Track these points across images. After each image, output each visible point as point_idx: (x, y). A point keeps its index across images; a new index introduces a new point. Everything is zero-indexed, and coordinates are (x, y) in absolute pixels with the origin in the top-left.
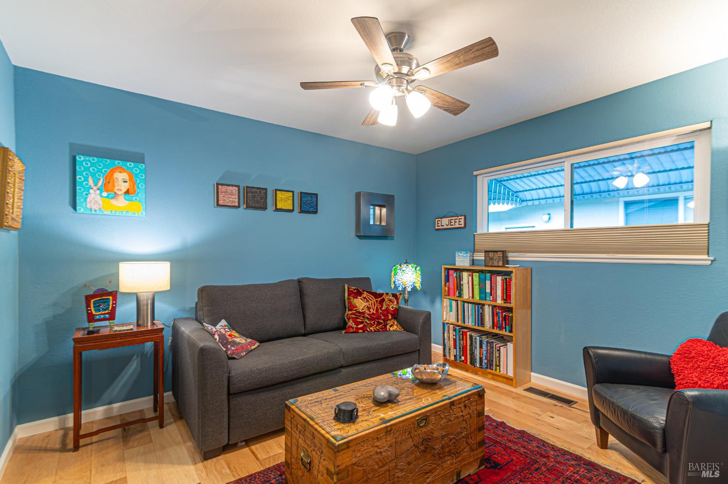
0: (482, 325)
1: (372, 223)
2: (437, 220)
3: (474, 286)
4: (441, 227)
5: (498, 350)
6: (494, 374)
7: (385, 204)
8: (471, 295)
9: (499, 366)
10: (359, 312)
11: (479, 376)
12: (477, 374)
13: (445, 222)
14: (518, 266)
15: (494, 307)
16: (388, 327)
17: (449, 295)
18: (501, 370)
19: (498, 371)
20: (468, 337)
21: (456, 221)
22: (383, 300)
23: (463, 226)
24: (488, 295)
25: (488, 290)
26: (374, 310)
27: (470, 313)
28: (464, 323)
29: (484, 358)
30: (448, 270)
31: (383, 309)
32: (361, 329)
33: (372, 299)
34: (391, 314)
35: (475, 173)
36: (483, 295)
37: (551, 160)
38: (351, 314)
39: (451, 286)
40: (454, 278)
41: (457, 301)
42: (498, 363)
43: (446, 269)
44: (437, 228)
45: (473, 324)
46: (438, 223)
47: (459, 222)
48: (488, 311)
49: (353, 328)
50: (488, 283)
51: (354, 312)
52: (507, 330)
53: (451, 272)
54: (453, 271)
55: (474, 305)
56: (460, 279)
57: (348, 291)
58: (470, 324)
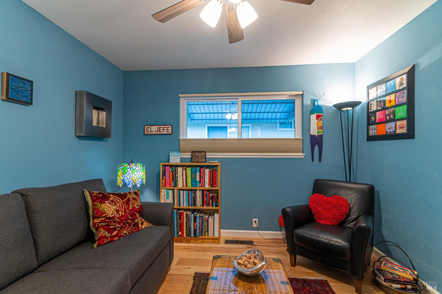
0: (194, 205)
1: (95, 124)
2: (146, 127)
3: (188, 177)
4: (150, 133)
5: (207, 221)
6: (203, 239)
7: (105, 108)
8: (185, 184)
9: (208, 232)
10: (109, 218)
11: (193, 243)
12: (190, 242)
13: (154, 129)
14: (217, 161)
15: (203, 191)
16: (140, 225)
17: (165, 186)
18: (209, 234)
19: (207, 235)
20: (185, 216)
21: (164, 128)
22: (129, 200)
23: (170, 133)
24: (198, 183)
25: (198, 180)
26: (122, 212)
27: (184, 198)
28: (180, 206)
29: (198, 229)
30: (164, 166)
31: (130, 209)
32: (116, 236)
33: (118, 201)
34: (137, 212)
35: (180, 95)
36: (194, 184)
37: (230, 96)
38: (100, 223)
39: (167, 179)
40: (170, 172)
41: (174, 189)
42: (207, 230)
43: (163, 165)
44: (146, 133)
45: (187, 205)
46: (147, 130)
47: (167, 130)
48: (199, 194)
49: (107, 238)
50: (198, 174)
51: (103, 219)
52: (214, 205)
53: (167, 168)
54: (169, 167)
55: (188, 192)
56: (175, 173)
57: (91, 196)
58: (185, 206)
